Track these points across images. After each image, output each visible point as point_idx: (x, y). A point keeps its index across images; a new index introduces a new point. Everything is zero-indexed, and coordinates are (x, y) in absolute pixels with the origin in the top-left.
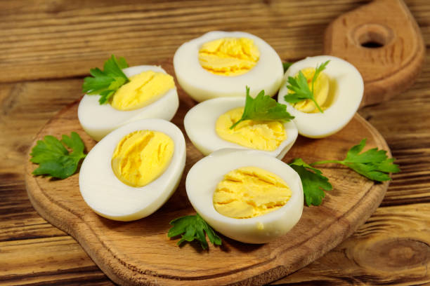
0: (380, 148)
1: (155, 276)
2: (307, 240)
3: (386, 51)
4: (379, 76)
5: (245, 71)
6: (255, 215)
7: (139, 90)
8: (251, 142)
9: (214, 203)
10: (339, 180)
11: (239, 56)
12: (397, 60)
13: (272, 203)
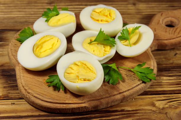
0: (152, 68)
1: (32, 96)
2: (102, 98)
3: (173, 29)
4: (166, 38)
5: (107, 22)
6: (78, 82)
7: (59, 20)
8: (94, 51)
9: (65, 72)
10: (128, 77)
11: (107, 16)
12: (176, 34)
13: (85, 79)
